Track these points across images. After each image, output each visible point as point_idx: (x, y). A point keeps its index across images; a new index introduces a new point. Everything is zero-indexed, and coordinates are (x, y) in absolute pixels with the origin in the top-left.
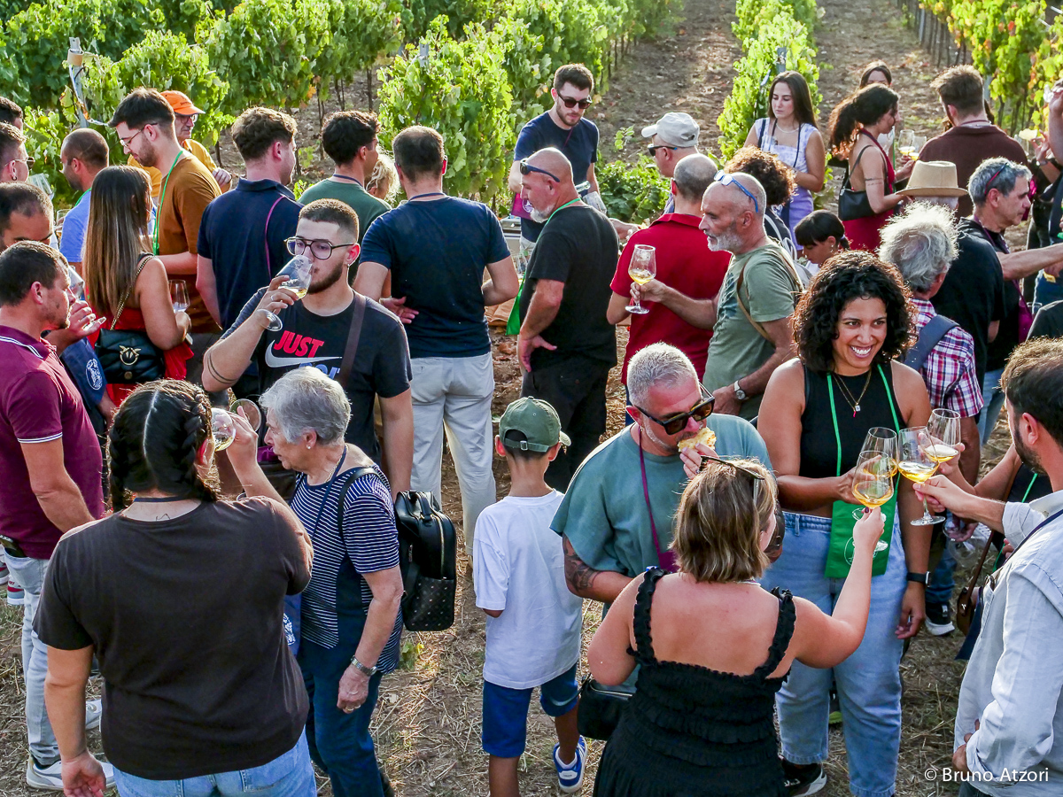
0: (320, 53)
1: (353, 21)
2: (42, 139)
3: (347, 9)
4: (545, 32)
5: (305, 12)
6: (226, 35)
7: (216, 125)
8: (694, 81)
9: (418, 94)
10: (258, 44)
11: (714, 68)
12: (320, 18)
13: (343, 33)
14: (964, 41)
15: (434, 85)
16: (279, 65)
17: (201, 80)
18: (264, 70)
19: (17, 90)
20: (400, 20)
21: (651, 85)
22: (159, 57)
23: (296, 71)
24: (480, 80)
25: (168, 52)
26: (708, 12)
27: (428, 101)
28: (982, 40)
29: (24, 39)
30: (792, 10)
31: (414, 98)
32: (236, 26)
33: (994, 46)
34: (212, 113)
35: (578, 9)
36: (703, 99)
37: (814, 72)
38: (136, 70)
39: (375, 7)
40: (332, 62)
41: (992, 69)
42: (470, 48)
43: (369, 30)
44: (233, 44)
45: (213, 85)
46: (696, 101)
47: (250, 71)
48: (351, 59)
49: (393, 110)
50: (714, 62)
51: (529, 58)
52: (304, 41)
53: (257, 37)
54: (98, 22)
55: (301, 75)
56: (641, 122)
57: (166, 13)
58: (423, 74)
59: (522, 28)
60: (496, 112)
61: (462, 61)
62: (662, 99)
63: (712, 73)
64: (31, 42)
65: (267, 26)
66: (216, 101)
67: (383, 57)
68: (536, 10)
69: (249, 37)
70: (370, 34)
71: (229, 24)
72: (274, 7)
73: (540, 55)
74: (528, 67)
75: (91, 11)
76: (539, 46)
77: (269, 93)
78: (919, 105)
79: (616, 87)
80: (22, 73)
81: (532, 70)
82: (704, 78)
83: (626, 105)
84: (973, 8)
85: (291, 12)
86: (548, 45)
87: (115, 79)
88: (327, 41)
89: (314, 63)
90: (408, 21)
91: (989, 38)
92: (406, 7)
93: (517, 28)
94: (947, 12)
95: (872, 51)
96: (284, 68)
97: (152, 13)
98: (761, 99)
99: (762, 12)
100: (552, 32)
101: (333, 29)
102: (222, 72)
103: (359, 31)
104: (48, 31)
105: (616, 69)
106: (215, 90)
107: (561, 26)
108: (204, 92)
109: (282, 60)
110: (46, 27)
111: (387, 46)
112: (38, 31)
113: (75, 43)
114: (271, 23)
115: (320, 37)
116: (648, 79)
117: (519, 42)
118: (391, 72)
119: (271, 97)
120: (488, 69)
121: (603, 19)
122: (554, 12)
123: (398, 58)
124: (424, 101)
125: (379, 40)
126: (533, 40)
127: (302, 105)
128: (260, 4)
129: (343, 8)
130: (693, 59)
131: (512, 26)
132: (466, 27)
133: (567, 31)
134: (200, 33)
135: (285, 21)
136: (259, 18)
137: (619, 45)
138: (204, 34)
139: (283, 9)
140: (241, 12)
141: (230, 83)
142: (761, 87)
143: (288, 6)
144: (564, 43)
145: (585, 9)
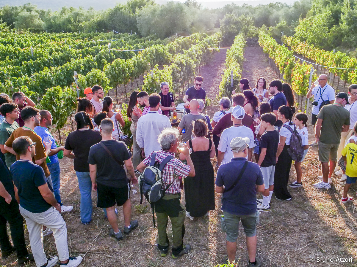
0: (131, 72)
2: (68, 94)
3: (138, 61)
4: (181, 67)
5: (128, 63)
6: (110, 69)
7: (107, 89)
8: (218, 75)
10: (117, 70)
12: (132, 64)
14: (278, 66)
15: (155, 80)
16: (122, 75)
17: (104, 79)
18: (118, 76)
19: (64, 81)
20: (150, 63)
22: (94, 75)
23: (126, 76)
25: (96, 74)
26: (221, 58)
27: (153, 84)
28: (281, 66)
29: (65, 70)
30: (237, 60)
31: (150, 84)
33: (284, 67)
34: (106, 87)
36: (219, 79)
38: (89, 78)
39: (144, 61)
40: (134, 73)
41: (283, 72)
42: (164, 71)
43: (143, 66)
44: (112, 71)
46: (217, 80)
47: (115, 76)
48: (139, 73)
49: (146, 86)
52: (128, 69)
54: (82, 66)
55: (127, 77)
57: (98, 63)
58: (152, 78)
61: (161, 75)
62: (210, 80)
63: (221, 73)
64: (67, 70)
65: (119, 66)
66: (107, 84)
68: (180, 62)
69: (115, 69)
73: (180, 72)
74: (177, 75)
75: (81, 63)
77: (120, 81)
78: (268, 80)
80: (65, 77)
84: (280, 58)
85: (125, 63)
86: (182, 70)
87: (84, 80)
89: (130, 74)
90: (152, 63)
91: (283, 65)
92: (151, 60)
94: (274, 59)
95: (258, 67)
97: (95, 63)
98: (227, 82)
99: (231, 61)
101: (135, 66)
102: (109, 77)
103: (141, 66)
104: (71, 68)
105: (199, 73)
106: (107, 81)
108: (104, 82)
109: (123, 74)
110: (70, 67)
111: (147, 69)
112: (69, 68)
113: (75, 72)
115: (131, 68)
117: (175, 69)
118: (147, 76)
119: (120, 82)
120: (167, 76)
121: (195, 63)
122: (184, 62)
123: (148, 73)
124: (152, 84)
125: (145, 68)
126: (178, 68)
127: (127, 83)
128: (118, 61)
129: (137, 61)
130: (217, 70)
131: (174, 65)
132: (164, 65)
133: (187, 66)
134: (104, 69)
135: (123, 65)
136: (118, 65)
137: (200, 67)
138: (105, 69)
139: (123, 62)
140: (114, 63)
141: (111, 79)
142: (227, 80)
143: (124, 61)
144: (186, 69)
145: (191, 61)
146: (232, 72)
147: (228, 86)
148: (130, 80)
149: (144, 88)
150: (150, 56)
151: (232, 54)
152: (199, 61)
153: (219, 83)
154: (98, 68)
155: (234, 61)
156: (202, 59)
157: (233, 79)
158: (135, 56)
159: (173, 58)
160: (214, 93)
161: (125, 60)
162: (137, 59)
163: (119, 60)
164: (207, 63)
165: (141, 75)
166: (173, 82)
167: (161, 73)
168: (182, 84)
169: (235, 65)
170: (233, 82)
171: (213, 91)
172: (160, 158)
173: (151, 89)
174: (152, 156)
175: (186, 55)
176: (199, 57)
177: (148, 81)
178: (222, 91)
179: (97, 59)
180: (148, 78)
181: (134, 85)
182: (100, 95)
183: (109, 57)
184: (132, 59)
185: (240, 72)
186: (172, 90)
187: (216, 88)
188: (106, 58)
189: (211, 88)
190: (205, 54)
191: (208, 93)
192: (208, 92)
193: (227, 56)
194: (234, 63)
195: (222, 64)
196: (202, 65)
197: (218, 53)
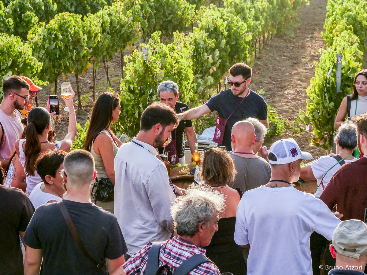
0: (95, 45)
1: (115, 27)
3: (111, 20)
4: (217, 38)
5: (88, 23)
6: (44, 36)
8: (303, 60)
9: (141, 74)
10: (62, 41)
11: (314, 53)
12: (96, 26)
13: (108, 33)
15: (151, 69)
16: (72, 51)
17: (28, 61)
18: (63, 55)
20: (140, 26)
21: (279, 62)
22: (5, 49)
23: (82, 55)
24: (176, 66)
25: (11, 47)
26: (314, 20)
27: (147, 78)
30: (352, 28)
31: (139, 76)
32: (50, 31)
35: (236, 23)
36: (307, 71)
37: (358, 67)
39: (127, 20)
40: (102, 49)
42: (173, 47)
43: (123, 31)
44: (47, 41)
45: (34, 64)
46: (303, 72)
47: (56, 55)
48: (112, 47)
49: (128, 82)
50: (315, 49)
51: (207, 52)
52: (86, 39)
53: (61, 37)
55: (84, 57)
56: (271, 83)
57: (15, 20)
58: (145, 64)
59: (204, 35)
60: (185, 83)
61: (167, 56)
62: (284, 70)
63: (314, 56)
65: (67, 31)
66: (35, 72)
67: (130, 45)
68: (213, 25)
69: (56, 37)
70: (123, 34)
71: (46, 30)
72: (71, 21)
73: (214, 50)
74: (206, 57)
76: (213, 45)
77: (66, 67)
79: (259, 63)
81: (208, 58)
82: (308, 58)
83: (264, 73)
85: (80, 23)
86: (218, 46)
88: (99, 39)
89: (91, 50)
90: (145, 26)
92: (144, 19)
93: (201, 36)
96: (75, 54)
97: (7, 20)
98: (328, 81)
99: (337, 28)
100: (221, 37)
101: (103, 31)
102: (41, 56)
103: (118, 32)
105: (260, 53)
106: (35, 67)
107: (226, 33)
108: (29, 68)
109: (74, 49)
111: (133, 40)
114: (69, 30)
115: (95, 37)
116: (278, 58)
117: (202, 43)
118: (131, 58)
119: (67, 69)
120: (181, 61)
121: (251, 29)
122: (222, 26)
123: (135, 51)
124: (144, 78)
125: (128, 37)
126: (209, 42)
127: (83, 73)
128: (64, 19)
129: (109, 20)
130: (303, 47)
131: (198, 34)
132: (174, 33)
133: (229, 36)
134: (30, 36)
135: (77, 28)
136: (63, 28)
137: (262, 38)
138: (32, 36)
139: (76, 21)
140: (53, 23)
141: (44, 62)
142: (328, 75)
143: (79, 20)
144: (227, 43)
145: (240, 24)
146: (340, 56)
147: (328, 91)
148: (90, 65)
149: (123, 86)
150: (142, 9)
151: (339, 12)
152: (260, 24)
153: (307, 80)
154: (16, 34)
155: (346, 29)
156: (266, 19)
157: (342, 74)
158: (106, 7)
159: (196, 14)
160: (294, 103)
161: (81, 16)
162: (110, 15)
163: (66, 15)
164: (279, 30)
165: (116, 54)
166: (195, 73)
167: (167, 52)
168: (217, 79)
169: (346, 39)
170: (342, 81)
171: (293, 99)
172: (174, 257)
173: (140, 90)
174: (147, 253)
175: (229, 9)
176: (259, 15)
177: (136, 71)
178: (315, 101)
179: (15, 11)
180: (134, 61)
181: (98, 77)
182: (21, 101)
183: (43, 8)
184: (99, 14)
185: (360, 57)
186: (191, 93)
187: (298, 92)
188: (35, 8)
189: (286, 92)
190: (274, 8)
191: (280, 104)
192: (280, 101)
193: (329, 16)
194: (345, 33)
195: (316, 34)
196: (266, 35)
197: (305, 6)
